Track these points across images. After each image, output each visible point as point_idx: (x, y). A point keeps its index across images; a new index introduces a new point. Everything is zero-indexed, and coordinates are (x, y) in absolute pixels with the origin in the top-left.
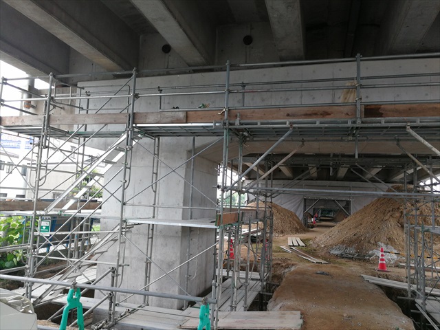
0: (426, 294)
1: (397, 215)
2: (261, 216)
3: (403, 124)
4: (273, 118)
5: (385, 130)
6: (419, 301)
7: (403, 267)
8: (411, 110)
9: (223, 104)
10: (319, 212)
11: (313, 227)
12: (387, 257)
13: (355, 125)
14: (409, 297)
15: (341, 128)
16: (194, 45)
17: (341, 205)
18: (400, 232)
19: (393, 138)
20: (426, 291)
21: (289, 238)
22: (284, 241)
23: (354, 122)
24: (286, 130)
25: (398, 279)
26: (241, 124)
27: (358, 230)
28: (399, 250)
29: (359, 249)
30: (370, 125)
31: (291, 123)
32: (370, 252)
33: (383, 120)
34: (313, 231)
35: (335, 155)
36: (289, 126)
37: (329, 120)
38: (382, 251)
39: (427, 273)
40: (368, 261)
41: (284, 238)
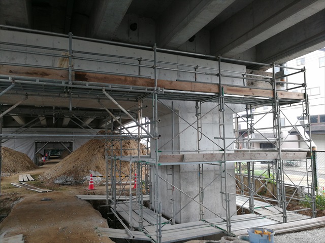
0: (117, 201)
1: (102, 150)
3: (101, 88)
5: (90, 91)
6: (112, 206)
7: (104, 185)
8: (106, 78)
10: (49, 153)
11: (42, 164)
12: (94, 180)
13: (67, 85)
14: (107, 205)
15: (57, 86)
17: (66, 147)
18: (103, 162)
19: (96, 97)
20: (117, 198)
21: (20, 176)
22: (16, 178)
23: (67, 83)
25: (101, 194)
27: (76, 163)
28: (103, 174)
29: (76, 177)
30: (78, 86)
31: (14, 79)
32: (84, 178)
33: (87, 83)
34: (42, 168)
35: (57, 108)
36: (12, 81)
37: (47, 79)
38: (91, 176)
39: (118, 187)
40: (82, 185)
41: (16, 176)
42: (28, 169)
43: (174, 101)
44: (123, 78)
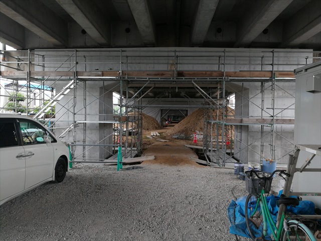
2: (136, 119)
4: (142, 76)
9: (120, 68)
11: (166, 126)
14: (203, 152)
16: (103, 36)
17: (183, 113)
21: (151, 132)
23: (173, 79)
24: (147, 81)
25: (200, 146)
26: (128, 78)
27: (187, 125)
29: (186, 134)
30: (179, 80)
31: (149, 78)
32: (191, 136)
33: (184, 78)
34: (166, 129)
37: (164, 77)
38: (195, 134)
40: (190, 140)
41: (149, 133)
42: (156, 129)
43: (244, 83)
44: (204, 73)
